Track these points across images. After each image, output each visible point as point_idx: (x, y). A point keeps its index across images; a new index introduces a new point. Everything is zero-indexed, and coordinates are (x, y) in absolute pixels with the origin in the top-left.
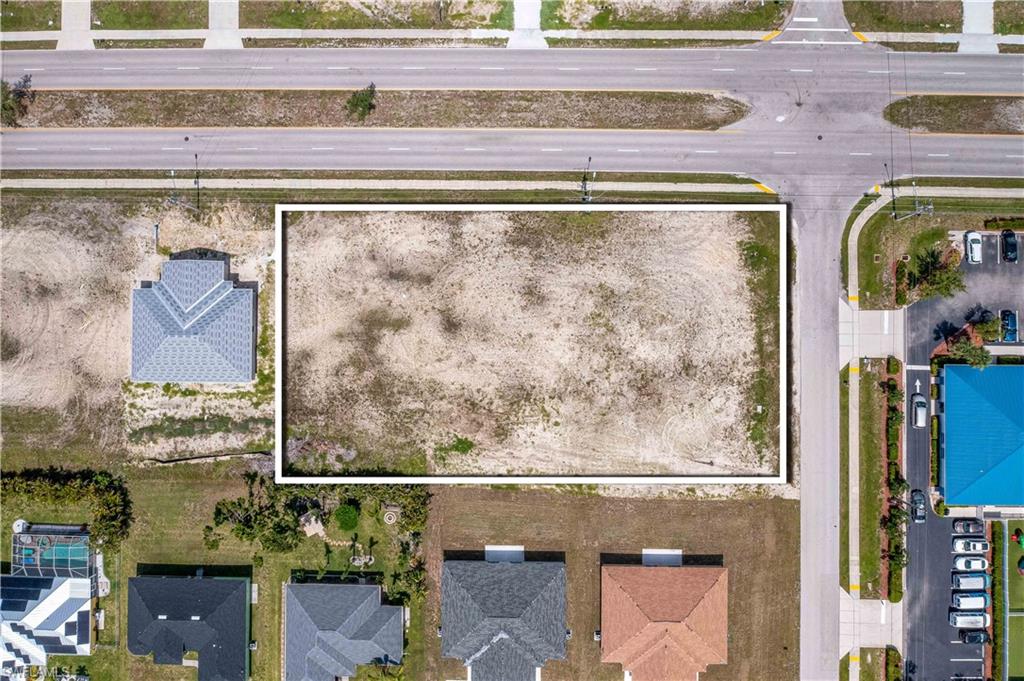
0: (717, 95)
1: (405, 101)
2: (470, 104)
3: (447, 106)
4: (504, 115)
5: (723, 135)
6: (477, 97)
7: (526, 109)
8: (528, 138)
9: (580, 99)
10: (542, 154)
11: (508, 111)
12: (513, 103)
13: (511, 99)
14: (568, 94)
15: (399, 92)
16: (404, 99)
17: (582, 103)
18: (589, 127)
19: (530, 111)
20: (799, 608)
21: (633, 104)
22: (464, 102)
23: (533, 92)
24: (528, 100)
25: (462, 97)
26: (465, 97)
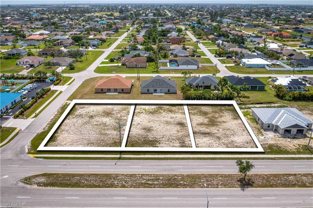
0: (35, 186)
1: (220, 183)
2: (182, 182)
3: (195, 181)
4: (161, 178)
5: (42, 171)
6: (178, 185)
7: (149, 180)
8: (148, 170)
9: (116, 184)
10: (140, 165)
11: (159, 179)
12: (156, 183)
13: (157, 184)
14: (123, 186)
15: (225, 187)
16: (222, 184)
17: (116, 182)
18: (113, 174)
19: (146, 179)
20: (77, 89)
21: (86, 182)
22: (185, 183)
23: (143, 187)
24: (148, 183)
25: (187, 185)
26: (185, 185)
